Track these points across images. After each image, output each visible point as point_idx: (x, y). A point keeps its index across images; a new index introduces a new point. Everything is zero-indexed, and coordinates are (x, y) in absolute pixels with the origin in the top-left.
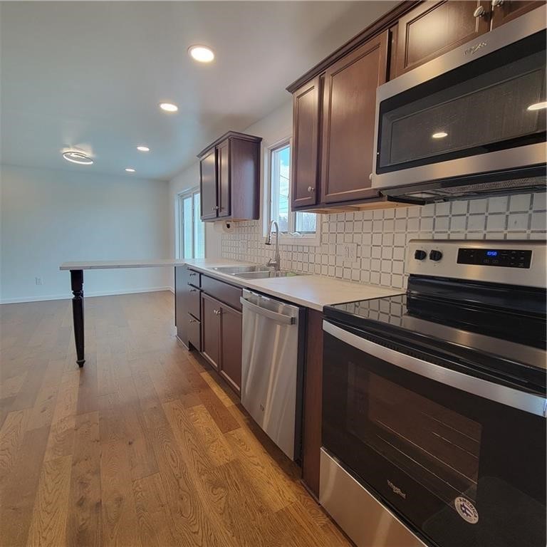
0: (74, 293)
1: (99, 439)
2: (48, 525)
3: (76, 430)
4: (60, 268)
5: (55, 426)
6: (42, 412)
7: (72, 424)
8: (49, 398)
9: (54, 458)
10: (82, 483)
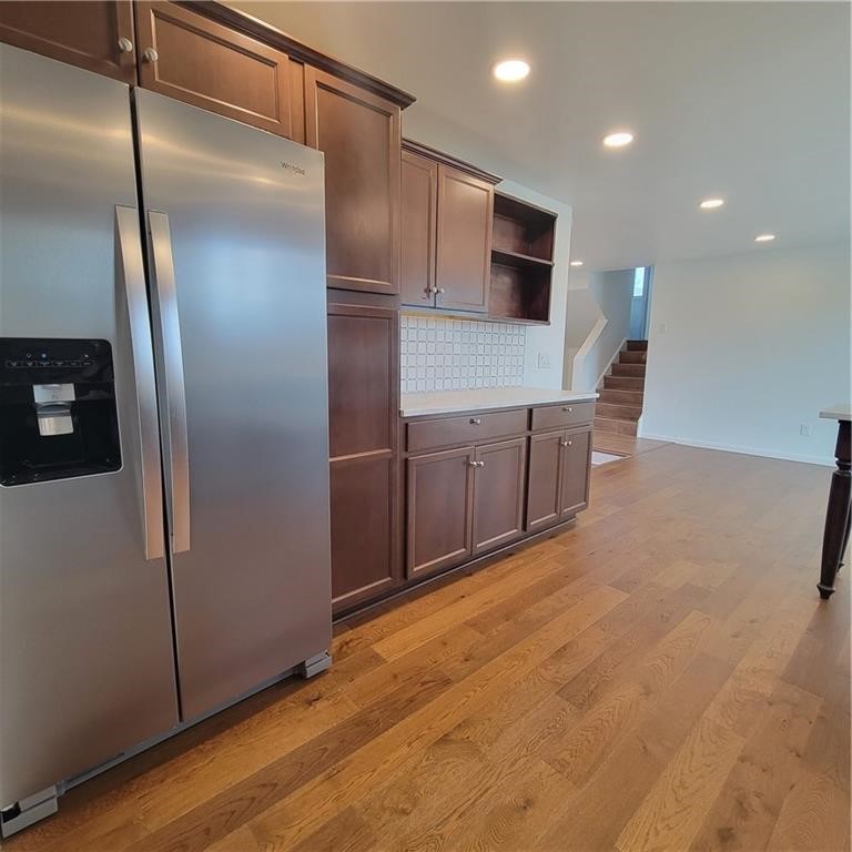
0: (838, 463)
1: (801, 753)
2: (669, 818)
3: (771, 704)
4: (821, 413)
5: (741, 671)
6: (734, 636)
7: (768, 689)
8: (752, 622)
9: (718, 722)
10: (741, 804)
